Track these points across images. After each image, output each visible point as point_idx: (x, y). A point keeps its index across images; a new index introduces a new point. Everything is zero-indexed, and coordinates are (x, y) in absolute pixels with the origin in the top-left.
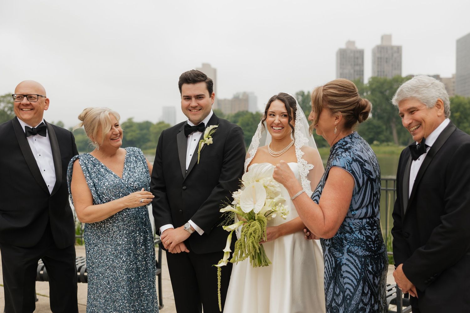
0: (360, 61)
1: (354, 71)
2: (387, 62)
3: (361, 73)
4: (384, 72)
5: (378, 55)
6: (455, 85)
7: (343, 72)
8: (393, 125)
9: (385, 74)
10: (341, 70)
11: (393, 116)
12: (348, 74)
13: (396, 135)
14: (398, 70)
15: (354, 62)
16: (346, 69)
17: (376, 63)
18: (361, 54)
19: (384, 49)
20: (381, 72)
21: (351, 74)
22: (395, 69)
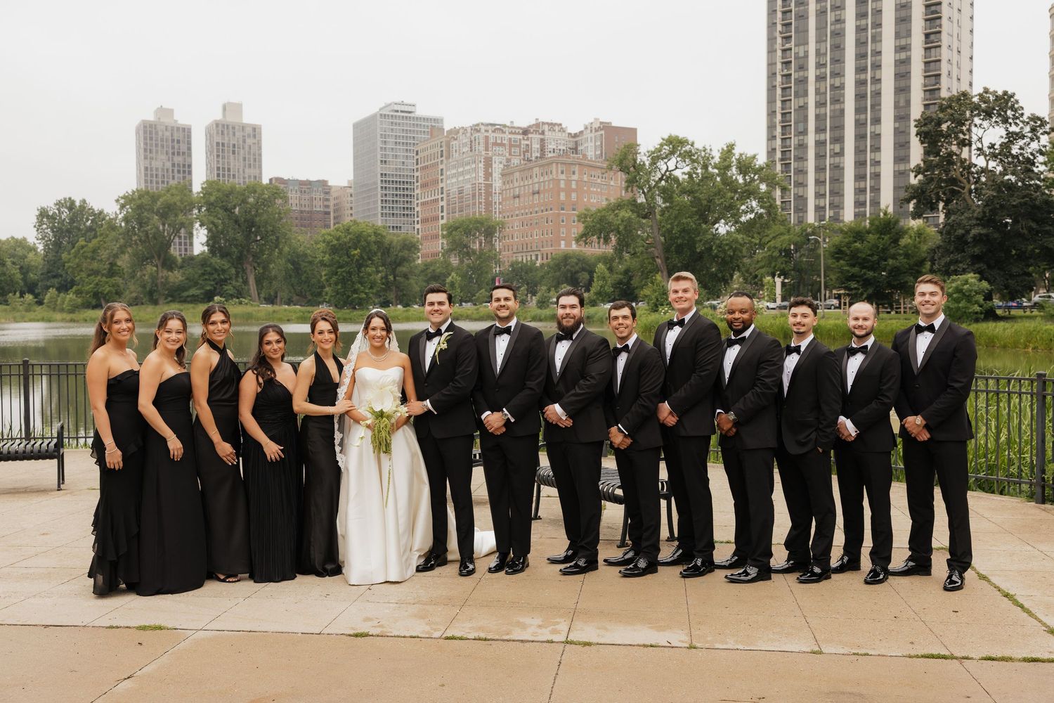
0: (183, 147)
1: (173, 165)
2: (234, 152)
3: (187, 169)
4: (229, 169)
5: (217, 138)
6: (353, 199)
7: (151, 165)
8: (249, 268)
9: (232, 173)
10: (148, 162)
11: (248, 251)
12: (160, 170)
13: (255, 285)
14: (255, 167)
15: (173, 148)
16: (156, 159)
17: (215, 153)
18: (186, 134)
19: (228, 128)
20: (223, 168)
21: (167, 170)
22: (250, 166)
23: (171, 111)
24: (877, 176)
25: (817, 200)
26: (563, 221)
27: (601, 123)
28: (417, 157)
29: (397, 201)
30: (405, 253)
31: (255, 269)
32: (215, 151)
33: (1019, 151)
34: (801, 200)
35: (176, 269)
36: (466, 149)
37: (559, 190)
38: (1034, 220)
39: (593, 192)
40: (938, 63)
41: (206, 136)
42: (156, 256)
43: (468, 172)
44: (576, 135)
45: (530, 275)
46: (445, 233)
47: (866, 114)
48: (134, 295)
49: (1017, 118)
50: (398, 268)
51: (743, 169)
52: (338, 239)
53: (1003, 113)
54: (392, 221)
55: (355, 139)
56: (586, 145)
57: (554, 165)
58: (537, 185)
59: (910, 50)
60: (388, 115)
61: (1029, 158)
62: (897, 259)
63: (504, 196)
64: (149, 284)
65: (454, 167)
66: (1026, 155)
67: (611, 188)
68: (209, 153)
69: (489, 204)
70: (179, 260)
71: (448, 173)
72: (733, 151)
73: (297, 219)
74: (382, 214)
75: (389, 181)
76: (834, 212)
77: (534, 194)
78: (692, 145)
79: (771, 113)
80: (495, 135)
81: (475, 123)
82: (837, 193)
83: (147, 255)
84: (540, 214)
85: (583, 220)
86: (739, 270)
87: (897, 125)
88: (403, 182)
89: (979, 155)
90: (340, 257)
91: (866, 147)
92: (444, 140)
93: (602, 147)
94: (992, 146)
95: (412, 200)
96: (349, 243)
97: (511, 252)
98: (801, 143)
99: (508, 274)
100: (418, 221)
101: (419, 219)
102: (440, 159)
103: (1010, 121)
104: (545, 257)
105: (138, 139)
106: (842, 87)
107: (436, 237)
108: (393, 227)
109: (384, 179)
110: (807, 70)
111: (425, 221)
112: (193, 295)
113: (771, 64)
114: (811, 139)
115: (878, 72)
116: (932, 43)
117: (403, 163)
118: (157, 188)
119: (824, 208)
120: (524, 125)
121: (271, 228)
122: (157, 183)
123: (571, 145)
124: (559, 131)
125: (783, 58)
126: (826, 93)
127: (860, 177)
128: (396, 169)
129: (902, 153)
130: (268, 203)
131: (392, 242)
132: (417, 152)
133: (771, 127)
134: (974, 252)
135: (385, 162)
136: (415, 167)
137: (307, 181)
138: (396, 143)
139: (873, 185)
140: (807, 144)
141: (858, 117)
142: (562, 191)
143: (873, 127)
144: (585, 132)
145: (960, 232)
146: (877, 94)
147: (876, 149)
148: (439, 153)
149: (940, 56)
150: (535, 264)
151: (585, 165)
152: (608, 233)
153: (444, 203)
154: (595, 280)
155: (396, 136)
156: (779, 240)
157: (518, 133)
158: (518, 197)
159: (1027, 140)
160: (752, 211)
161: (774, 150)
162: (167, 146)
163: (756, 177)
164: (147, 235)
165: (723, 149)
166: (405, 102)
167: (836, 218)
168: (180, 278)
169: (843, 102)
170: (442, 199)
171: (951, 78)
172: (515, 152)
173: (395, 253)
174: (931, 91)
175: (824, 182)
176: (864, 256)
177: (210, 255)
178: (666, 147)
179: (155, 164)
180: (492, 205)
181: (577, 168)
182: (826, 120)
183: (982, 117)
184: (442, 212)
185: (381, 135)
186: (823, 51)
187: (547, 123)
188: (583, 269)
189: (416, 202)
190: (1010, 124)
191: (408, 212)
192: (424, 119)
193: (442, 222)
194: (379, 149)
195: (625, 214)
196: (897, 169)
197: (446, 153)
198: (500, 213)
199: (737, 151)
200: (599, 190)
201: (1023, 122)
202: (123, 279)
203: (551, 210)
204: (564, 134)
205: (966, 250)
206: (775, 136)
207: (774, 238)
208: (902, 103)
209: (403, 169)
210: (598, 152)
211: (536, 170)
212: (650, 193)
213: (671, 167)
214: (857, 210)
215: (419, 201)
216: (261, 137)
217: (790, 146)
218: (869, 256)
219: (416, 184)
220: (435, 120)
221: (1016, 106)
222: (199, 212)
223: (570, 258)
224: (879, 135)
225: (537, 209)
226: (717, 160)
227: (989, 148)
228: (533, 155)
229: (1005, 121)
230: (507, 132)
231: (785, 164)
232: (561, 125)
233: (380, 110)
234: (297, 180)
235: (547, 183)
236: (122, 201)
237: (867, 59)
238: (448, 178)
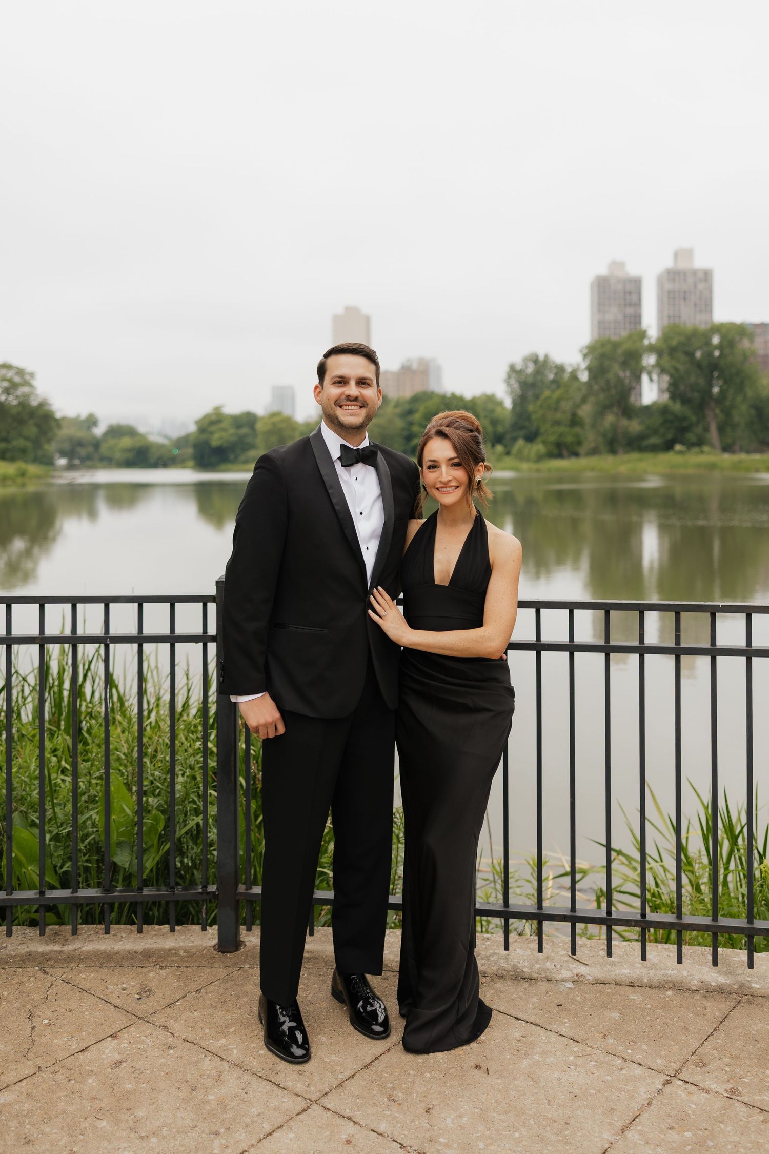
0: (634, 298)
1: (625, 317)
2: (685, 299)
4: (680, 317)
5: (668, 286)
7: (604, 318)
10: (601, 315)
12: (612, 322)
13: (717, 432)
14: (707, 311)
15: (625, 299)
16: (609, 312)
18: (637, 285)
19: (679, 275)
20: (675, 317)
21: (619, 321)
22: (701, 311)
23: (623, 264)
32: (667, 299)
41: (658, 285)
42: (616, 403)
48: (593, 444)
64: (609, 434)
68: (660, 302)
83: (608, 405)
105: (592, 295)
112: (654, 444)
122: (610, 335)
130: (734, 343)
162: (620, 299)
179: (608, 317)
202: (584, 429)
216: (712, 281)
236: (585, 351)
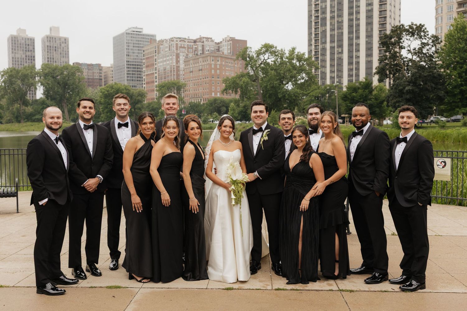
0: (31, 48)
1: (26, 56)
2: (55, 50)
3: (33, 58)
4: (53, 59)
5: (47, 44)
6: (113, 73)
7: (15, 56)
8: (64, 104)
9: (55, 60)
10: (13, 54)
11: (65, 97)
12: (20, 59)
13: (68, 113)
14: (66, 57)
15: (26, 48)
16: (18, 53)
17: (46, 51)
18: (32, 41)
19: (52, 39)
20: (51, 58)
21: (23, 58)
22: (63, 57)
23: (24, 31)
24: (358, 63)
25: (331, 74)
26: (213, 83)
27: (230, 38)
28: (144, 53)
29: (134, 74)
30: (139, 98)
31: (68, 106)
32: (46, 49)
33: (427, 51)
34: (324, 74)
35: (29, 106)
36: (167, 49)
37: (211, 69)
38: (433, 83)
39: (227, 70)
40: (385, 12)
41: (42, 42)
42: (19, 99)
43: (168, 60)
44: (218, 43)
45: (198, 108)
46: (158, 89)
47: (353, 34)
48: (9, 118)
49: (426, 36)
50: (136, 105)
51: (299, 59)
52: (108, 91)
53: (419, 34)
54: (132, 83)
55: (114, 44)
56: (223, 48)
57: (209, 57)
58: (201, 66)
59: (373, 5)
60: (130, 33)
61: (431, 55)
62: (371, 100)
63: (185, 72)
64: (16, 113)
65: (162, 58)
66: (430, 53)
67: (236, 68)
68: (43, 51)
69: (178, 75)
70: (31, 102)
71: (159, 61)
72: (295, 51)
73: (86, 82)
74: (127, 80)
75: (130, 64)
76: (339, 80)
77: (199, 70)
78: (276, 48)
79: (310, 34)
80: (181, 43)
81: (172, 37)
82: (340, 71)
83: (15, 99)
84: (203, 80)
85: (225, 82)
86: (297, 106)
87: (367, 40)
88: (137, 65)
89: (409, 53)
90: (109, 100)
91: (353, 49)
92: (156, 45)
93: (231, 49)
94: (415, 49)
95: (141, 73)
96: (113, 93)
97: (189, 98)
98: (323, 47)
99: (188, 108)
100: (144, 83)
101: (145, 82)
102: (155, 54)
103: (423, 37)
104: (205, 100)
105: (9, 44)
106: (342, 22)
107: (153, 90)
108: (133, 86)
109: (128, 63)
110: (326, 14)
111: (148, 83)
112: (38, 119)
113: (310, 11)
114: (328, 46)
115: (358, 15)
116: (383, 2)
117: (137, 56)
118: (18, 67)
119: (334, 77)
120: (195, 38)
121: (75, 86)
122: (18, 65)
123: (217, 48)
124: (211, 41)
125: (315, 8)
126: (335, 25)
127: (350, 63)
128: (134, 59)
129: (369, 52)
130: (73, 74)
131: (133, 93)
132: (144, 50)
133: (310, 40)
134: (407, 97)
135: (129, 55)
136: (143, 58)
137: (91, 64)
138: (134, 46)
139: (356, 67)
140: (326, 48)
141: (349, 36)
142: (213, 69)
143: (356, 40)
144: (223, 42)
145: (401, 88)
146: (358, 25)
147: (358, 50)
148: (154, 51)
149: (386, 8)
150: (200, 103)
151: (223, 57)
152: (237, 89)
153: (157, 75)
154: (229, 111)
155: (134, 43)
156: (315, 92)
157: (192, 42)
158: (192, 72)
159: (430, 46)
160: (303, 79)
161: (311, 50)
162: (23, 47)
163: (305, 63)
164: (15, 90)
165: (290, 50)
166: (138, 27)
167: (340, 82)
168: (31, 110)
169: (343, 29)
170: (156, 73)
171: (391, 18)
172: (190, 51)
173: (135, 98)
174: (383, 25)
175: (334, 65)
176: (357, 99)
177: (46, 99)
178: (263, 49)
179: (17, 56)
180: (179, 75)
181: (219, 59)
182: (335, 37)
183: (410, 36)
184: (156, 79)
185: (127, 42)
186: (333, 5)
187: (205, 38)
188: (223, 106)
189: (143, 74)
190: (423, 39)
191: (140, 79)
192: (147, 35)
193: (157, 84)
194: (125, 49)
195: (245, 79)
196: (367, 60)
197: (157, 51)
198: (183, 79)
199: (296, 51)
200: (230, 69)
201: (429, 38)
202: (3, 111)
203: (208, 78)
204: (213, 43)
205: (403, 96)
206: (312, 44)
207: (312, 91)
208: (369, 30)
209: (137, 59)
210: (229, 51)
211: (201, 59)
212: (256, 70)
213: (266, 58)
214: (349, 79)
215: (145, 74)
216: (68, 43)
217: (319, 49)
218: (359, 99)
219: (143, 66)
220: (152, 36)
221: (425, 31)
222: (40, 78)
223: (217, 100)
224: (359, 44)
225: (201, 78)
226: (287, 55)
227: (413, 50)
228: (199, 52)
229: (421, 37)
230: (186, 42)
231: (316, 57)
232: (211, 38)
233: (126, 30)
234: (86, 64)
235: (206, 65)
236: (2, 73)
237: (353, 9)
238: (159, 63)
